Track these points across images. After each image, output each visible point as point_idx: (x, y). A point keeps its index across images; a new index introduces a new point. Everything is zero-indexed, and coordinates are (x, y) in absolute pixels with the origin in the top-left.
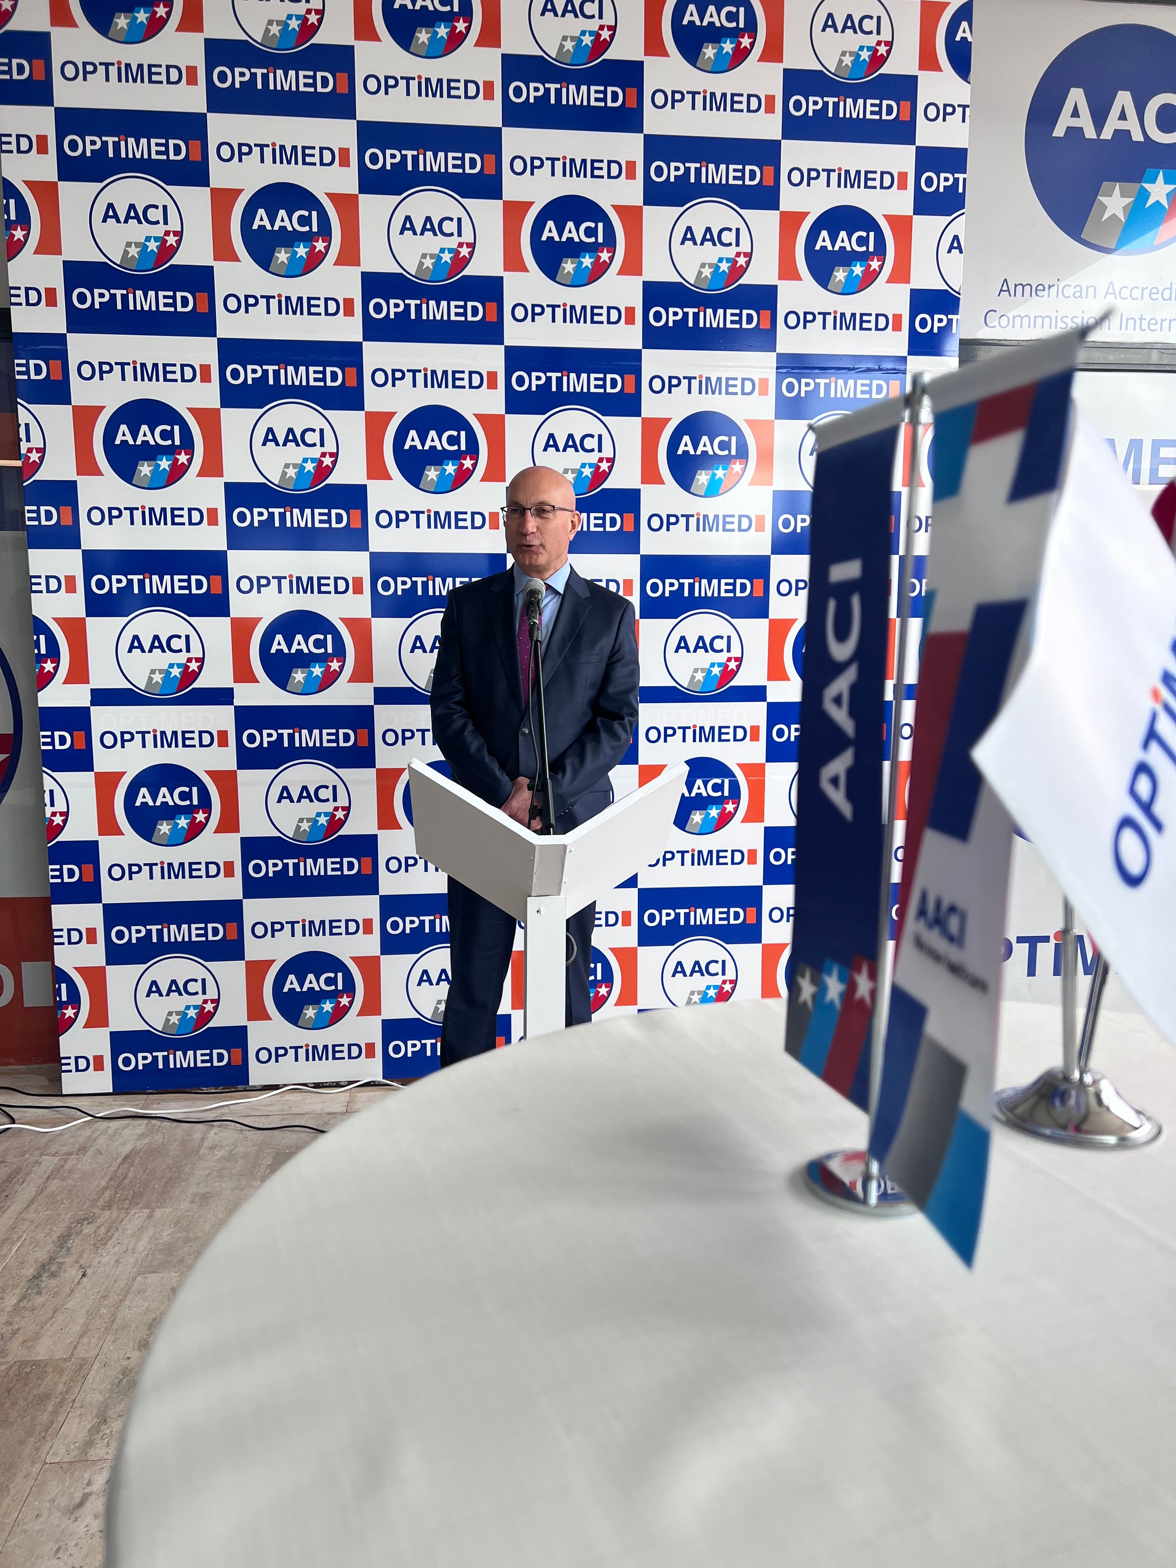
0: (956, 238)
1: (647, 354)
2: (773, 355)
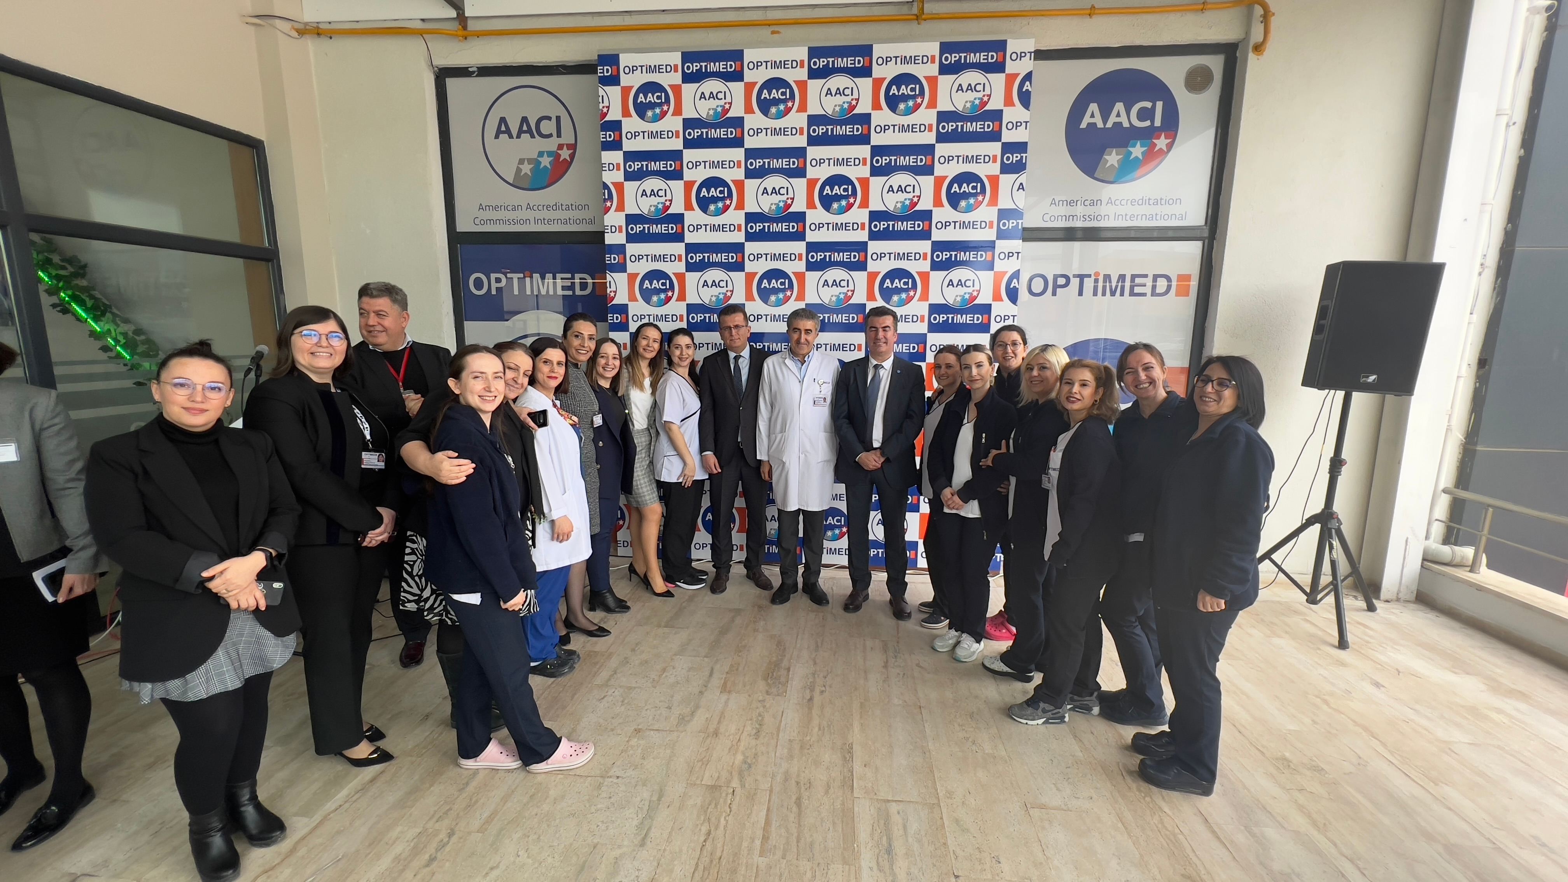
0: (1021, 184)
1: (870, 243)
2: (930, 242)
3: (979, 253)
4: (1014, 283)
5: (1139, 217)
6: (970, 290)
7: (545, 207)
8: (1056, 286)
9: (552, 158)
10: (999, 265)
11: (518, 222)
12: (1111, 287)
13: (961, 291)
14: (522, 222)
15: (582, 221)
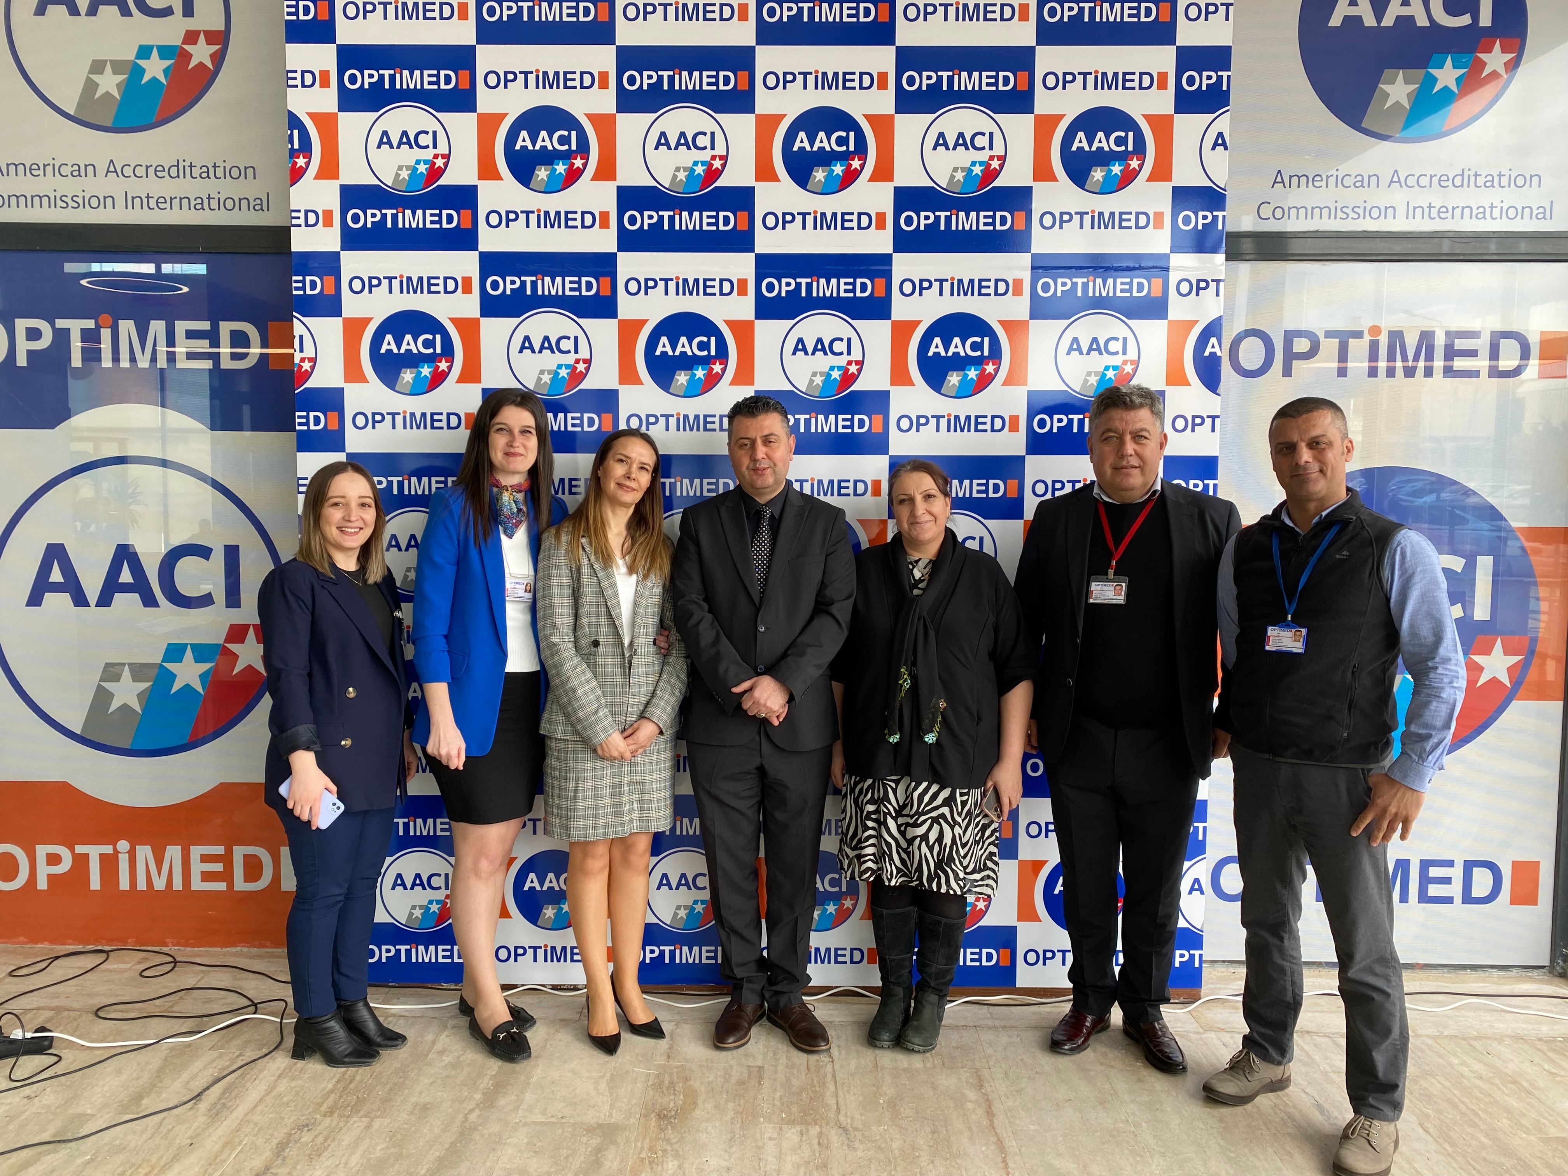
0: (1220, 135)
1: (898, 258)
2: (1028, 256)
3: (1135, 281)
4: (1212, 347)
5: (1458, 212)
6: (1117, 360)
7: (151, 171)
8: (1290, 357)
9: (172, 61)
10: (1178, 308)
11: (86, 203)
12: (1405, 359)
13: (1098, 362)
14: (94, 202)
15: (238, 204)
